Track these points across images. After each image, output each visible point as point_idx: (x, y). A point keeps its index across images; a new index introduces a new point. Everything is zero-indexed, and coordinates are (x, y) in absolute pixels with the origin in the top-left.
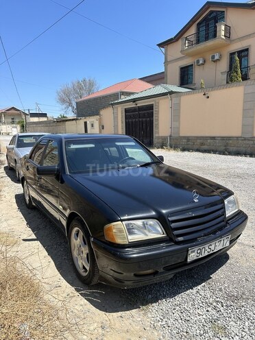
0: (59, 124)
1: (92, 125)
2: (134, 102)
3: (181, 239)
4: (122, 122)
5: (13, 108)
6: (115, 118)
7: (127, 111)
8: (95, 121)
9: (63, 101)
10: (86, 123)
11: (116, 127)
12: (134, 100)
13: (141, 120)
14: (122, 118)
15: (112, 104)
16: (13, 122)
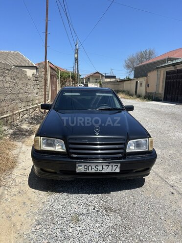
0: (120, 83)
1: (141, 84)
2: (174, 66)
3: (74, 156)
4: (163, 82)
5: (97, 73)
6: (158, 79)
7: (168, 73)
8: (144, 81)
9: (128, 67)
10: (137, 82)
11: (158, 85)
12: (174, 65)
13: (178, 80)
14: (163, 79)
15: (157, 68)
16: (96, 82)
